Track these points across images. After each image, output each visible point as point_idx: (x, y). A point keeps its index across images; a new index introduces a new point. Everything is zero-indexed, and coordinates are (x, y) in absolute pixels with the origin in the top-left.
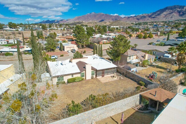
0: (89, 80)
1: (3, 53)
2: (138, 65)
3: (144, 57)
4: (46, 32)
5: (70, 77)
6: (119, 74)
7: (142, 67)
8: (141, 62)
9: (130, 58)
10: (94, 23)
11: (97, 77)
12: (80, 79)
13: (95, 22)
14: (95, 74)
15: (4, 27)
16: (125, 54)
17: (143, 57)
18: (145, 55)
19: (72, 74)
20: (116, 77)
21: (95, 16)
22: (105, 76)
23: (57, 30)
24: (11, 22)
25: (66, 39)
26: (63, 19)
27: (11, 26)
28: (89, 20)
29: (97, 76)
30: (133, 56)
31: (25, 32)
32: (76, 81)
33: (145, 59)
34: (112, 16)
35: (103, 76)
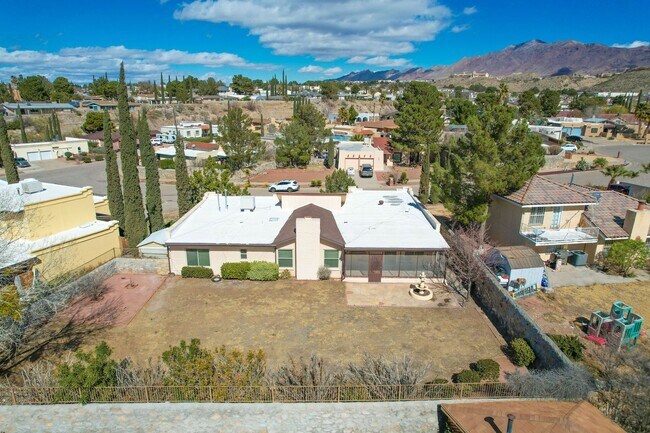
0: (306, 282)
1: (162, 159)
2: (582, 258)
3: (625, 222)
4: (332, 106)
5: (234, 257)
6: (457, 284)
7: (605, 270)
8: (600, 248)
9: (540, 220)
10: (526, 81)
11: (346, 280)
12: (270, 274)
13: (534, 75)
14: (340, 263)
15: (220, 88)
16: (515, 197)
17: (619, 221)
18: (631, 215)
19: (244, 249)
20: (427, 293)
21: (539, 54)
22: (383, 280)
23: (370, 100)
24: (241, 76)
25: (375, 131)
26: (415, 67)
27: (240, 88)
28: (514, 71)
29: (348, 272)
30: (557, 210)
31: (268, 105)
32: (249, 274)
33: (629, 233)
34: (618, 50)
35: (375, 278)
